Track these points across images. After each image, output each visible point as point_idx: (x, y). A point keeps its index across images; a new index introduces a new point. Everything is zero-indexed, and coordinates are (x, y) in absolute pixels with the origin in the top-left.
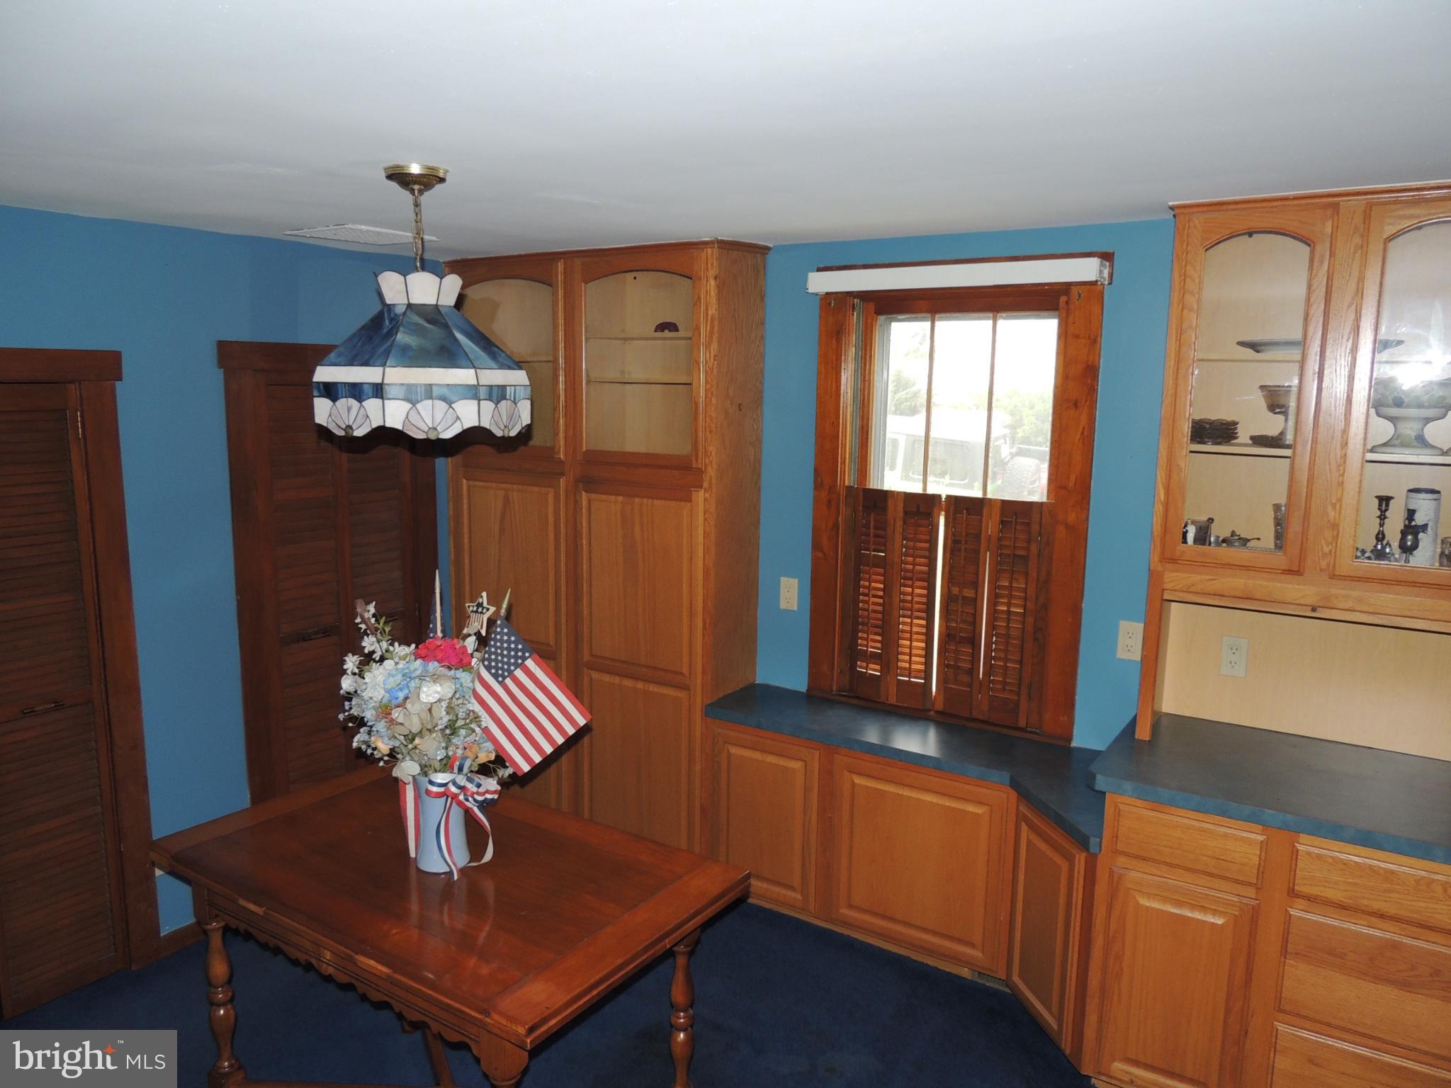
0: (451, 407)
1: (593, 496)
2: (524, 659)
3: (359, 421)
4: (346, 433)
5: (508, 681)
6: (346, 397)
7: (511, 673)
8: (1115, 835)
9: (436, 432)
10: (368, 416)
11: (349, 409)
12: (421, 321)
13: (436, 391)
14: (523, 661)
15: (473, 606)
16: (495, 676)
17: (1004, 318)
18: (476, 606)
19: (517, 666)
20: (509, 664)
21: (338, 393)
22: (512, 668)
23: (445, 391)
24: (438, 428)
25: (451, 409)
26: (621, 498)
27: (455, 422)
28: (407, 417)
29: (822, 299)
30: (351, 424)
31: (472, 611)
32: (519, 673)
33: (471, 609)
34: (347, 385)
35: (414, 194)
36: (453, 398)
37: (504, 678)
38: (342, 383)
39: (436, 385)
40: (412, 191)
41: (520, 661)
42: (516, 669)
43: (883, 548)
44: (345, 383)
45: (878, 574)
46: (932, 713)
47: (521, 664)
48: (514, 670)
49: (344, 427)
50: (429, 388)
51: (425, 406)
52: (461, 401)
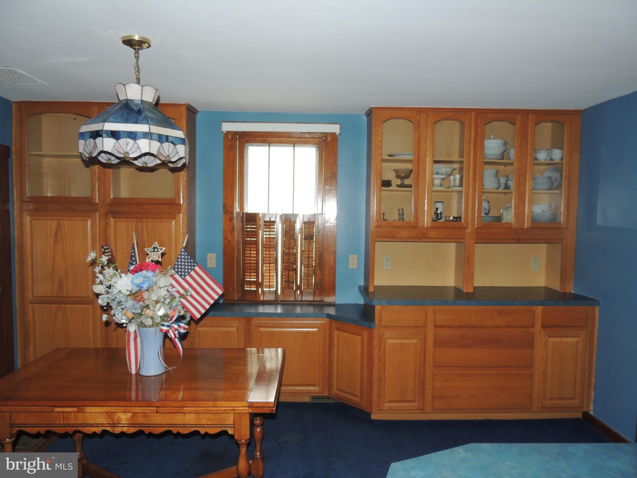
0: (175, 147)
1: (117, 220)
2: (194, 266)
3: (133, 150)
4: (124, 156)
5: (188, 278)
6: (125, 138)
7: (189, 273)
8: (380, 320)
9: (169, 158)
10: (139, 147)
11: (127, 144)
12: (151, 109)
13: (170, 139)
14: (194, 267)
15: (151, 249)
16: (181, 276)
17: (298, 147)
18: (153, 249)
19: (192, 270)
20: (188, 269)
21: (120, 136)
22: (190, 271)
23: (174, 140)
24: (170, 156)
25: (175, 148)
26: (135, 220)
27: (176, 154)
28: (159, 149)
29: (225, 134)
30: (128, 151)
31: (150, 251)
32: (192, 273)
33: (149, 250)
34: (126, 133)
35: (135, 50)
36: (176, 143)
37: (185, 276)
38: (123, 131)
39: (171, 136)
40: (135, 49)
41: (193, 267)
42: (191, 271)
43: (255, 237)
44: (125, 132)
45: (254, 248)
46: (279, 301)
47: (193, 269)
48: (191, 272)
49: (123, 152)
50: (167, 137)
51: (166, 145)
52: (179, 145)
